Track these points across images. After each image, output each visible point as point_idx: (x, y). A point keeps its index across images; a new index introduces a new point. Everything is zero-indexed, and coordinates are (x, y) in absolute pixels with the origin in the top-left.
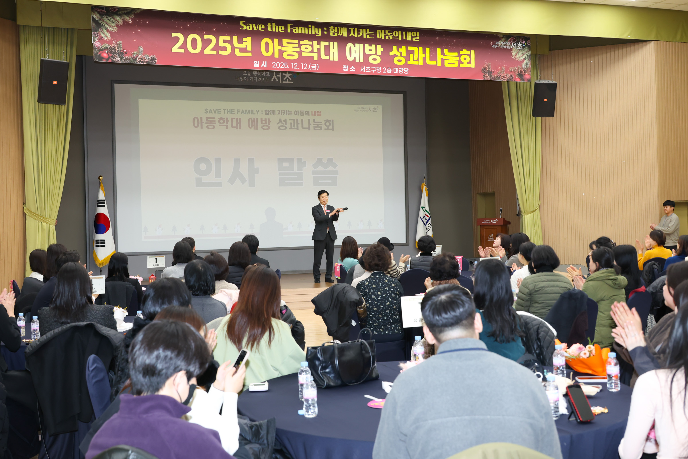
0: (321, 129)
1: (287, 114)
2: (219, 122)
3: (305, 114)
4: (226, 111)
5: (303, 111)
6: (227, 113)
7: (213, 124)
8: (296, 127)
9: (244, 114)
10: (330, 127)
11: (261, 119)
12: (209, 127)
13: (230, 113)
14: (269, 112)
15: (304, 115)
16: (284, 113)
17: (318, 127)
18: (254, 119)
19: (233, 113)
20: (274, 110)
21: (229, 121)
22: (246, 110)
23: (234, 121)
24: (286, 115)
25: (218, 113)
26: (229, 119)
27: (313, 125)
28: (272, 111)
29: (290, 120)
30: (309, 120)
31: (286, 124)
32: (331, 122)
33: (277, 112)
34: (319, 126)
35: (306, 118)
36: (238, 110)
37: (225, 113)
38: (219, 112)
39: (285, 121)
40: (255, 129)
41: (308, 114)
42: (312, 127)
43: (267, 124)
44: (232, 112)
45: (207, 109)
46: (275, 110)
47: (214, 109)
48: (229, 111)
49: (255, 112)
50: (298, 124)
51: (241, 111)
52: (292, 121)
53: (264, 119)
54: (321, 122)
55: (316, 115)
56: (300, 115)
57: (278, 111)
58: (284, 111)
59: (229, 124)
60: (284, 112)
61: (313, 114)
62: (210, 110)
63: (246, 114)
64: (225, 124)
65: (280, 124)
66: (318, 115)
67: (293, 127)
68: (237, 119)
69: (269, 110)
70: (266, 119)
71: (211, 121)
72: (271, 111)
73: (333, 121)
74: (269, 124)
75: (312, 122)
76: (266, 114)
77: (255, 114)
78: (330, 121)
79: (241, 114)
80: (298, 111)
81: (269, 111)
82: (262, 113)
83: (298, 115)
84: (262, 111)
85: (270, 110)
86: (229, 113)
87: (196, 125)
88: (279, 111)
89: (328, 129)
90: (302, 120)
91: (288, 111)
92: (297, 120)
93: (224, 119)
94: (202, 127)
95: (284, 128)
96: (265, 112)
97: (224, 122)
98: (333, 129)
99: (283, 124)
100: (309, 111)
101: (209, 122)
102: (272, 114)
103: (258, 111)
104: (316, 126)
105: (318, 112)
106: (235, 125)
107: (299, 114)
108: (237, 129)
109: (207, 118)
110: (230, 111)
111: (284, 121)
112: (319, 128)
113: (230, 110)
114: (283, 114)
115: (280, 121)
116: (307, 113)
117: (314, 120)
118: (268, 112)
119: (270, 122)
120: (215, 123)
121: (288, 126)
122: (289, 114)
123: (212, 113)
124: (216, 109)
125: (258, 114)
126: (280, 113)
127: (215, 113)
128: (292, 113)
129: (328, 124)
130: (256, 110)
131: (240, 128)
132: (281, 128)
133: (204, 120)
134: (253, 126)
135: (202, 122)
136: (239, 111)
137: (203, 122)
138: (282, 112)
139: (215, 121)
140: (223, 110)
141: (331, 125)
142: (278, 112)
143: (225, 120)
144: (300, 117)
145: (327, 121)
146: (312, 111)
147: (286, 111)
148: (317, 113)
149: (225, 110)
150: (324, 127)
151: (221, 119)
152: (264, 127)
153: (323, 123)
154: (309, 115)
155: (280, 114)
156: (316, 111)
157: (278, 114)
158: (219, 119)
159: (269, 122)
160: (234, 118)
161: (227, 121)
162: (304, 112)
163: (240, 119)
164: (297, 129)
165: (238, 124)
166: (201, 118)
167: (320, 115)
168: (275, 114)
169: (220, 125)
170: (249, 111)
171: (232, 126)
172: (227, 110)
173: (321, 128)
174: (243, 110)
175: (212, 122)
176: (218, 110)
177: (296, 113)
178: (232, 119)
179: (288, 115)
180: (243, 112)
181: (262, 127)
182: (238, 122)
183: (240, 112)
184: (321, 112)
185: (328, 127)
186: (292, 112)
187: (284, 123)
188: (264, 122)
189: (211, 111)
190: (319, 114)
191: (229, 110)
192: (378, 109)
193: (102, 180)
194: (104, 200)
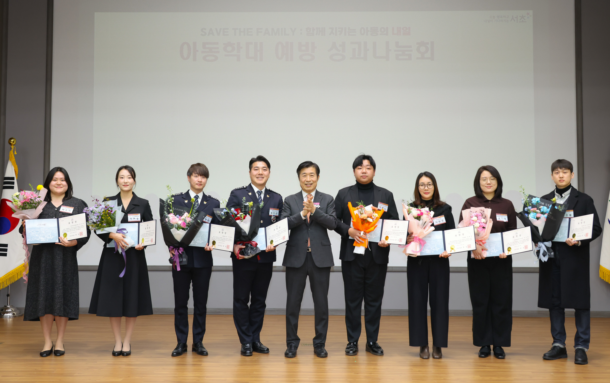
0: (410, 59)
1: (347, 34)
2: (225, 49)
3: (380, 33)
4: (238, 31)
5: (377, 27)
6: (240, 35)
9: (269, 35)
10: (428, 55)
11: (300, 44)
12: (208, 58)
13: (245, 35)
14: (313, 31)
15: (377, 35)
16: (341, 32)
17: (403, 54)
18: (287, 43)
19: (249, 34)
20: (322, 28)
21: (242, 48)
22: (273, 29)
23: (252, 47)
24: (345, 35)
25: (224, 35)
26: (243, 45)
27: (395, 51)
28: (320, 28)
29: (352, 43)
30: (387, 43)
31: (344, 50)
32: (429, 46)
33: (328, 31)
34: (406, 53)
35: (381, 40)
37: (235, 35)
38: (225, 33)
39: (343, 45)
40: (287, 60)
42: (392, 55)
43: (310, 52)
44: (248, 32)
45: (205, 29)
46: (325, 28)
47: (216, 29)
48: (242, 32)
49: (288, 31)
50: (366, 50)
51: (263, 31)
52: (356, 46)
53: (303, 43)
54: (410, 47)
55: (400, 35)
56: (371, 35)
57: (330, 28)
59: (243, 52)
60: (341, 29)
61: (396, 32)
62: (211, 29)
63: (272, 35)
64: (235, 53)
65: (334, 51)
66: (404, 34)
67: (356, 56)
68: (256, 44)
69: (313, 28)
70: (307, 43)
71: (211, 49)
72: (317, 28)
73: (433, 43)
74: (313, 51)
75: (392, 47)
76: (308, 35)
77: (288, 35)
78: (428, 43)
79: (264, 35)
80: (367, 28)
81: (315, 30)
82: (301, 34)
83: (367, 35)
84: (301, 30)
85: (315, 28)
86: (242, 34)
87: (185, 55)
88: (332, 29)
89: (423, 58)
90: (375, 44)
91: (349, 28)
92: (366, 43)
93: (234, 44)
94: (195, 59)
95: (340, 57)
98: (432, 58)
99: (339, 51)
100: (387, 28)
101: (208, 50)
103: (293, 29)
104: (400, 53)
105: (405, 29)
107: (369, 33)
108: (256, 60)
109: (204, 44)
110: (244, 32)
111: (340, 46)
112: (407, 57)
113: (244, 29)
114: (338, 33)
115: (334, 45)
116: (384, 32)
118: (311, 32)
119: (316, 48)
121: (348, 53)
122: (351, 34)
123: (213, 35)
124: (220, 29)
125: (293, 35)
126: (334, 32)
127: (218, 34)
128: (355, 32)
129: (423, 49)
130: (291, 29)
131: (261, 60)
132: (335, 57)
133: (199, 47)
134: (285, 56)
135: (195, 51)
136: (259, 30)
137: (198, 51)
138: (338, 30)
139: (218, 48)
140: (233, 29)
141: (429, 51)
144: (369, 39)
145: (422, 44)
146: (393, 28)
147: (346, 28)
148: (402, 31)
149: (235, 29)
150: (415, 54)
151: (229, 44)
152: (304, 57)
153: (415, 47)
154: (387, 34)
155: (334, 34)
156: (400, 27)
157: (330, 34)
158: (224, 44)
159: (314, 47)
160: (251, 43)
161: (239, 48)
162: (379, 30)
163: (261, 44)
165: (259, 53)
166: (195, 43)
167: (409, 34)
169: (226, 55)
171: (248, 56)
172: (240, 29)
173: (410, 56)
174: (267, 29)
175: (214, 50)
176: (224, 29)
177: (363, 32)
178: (248, 44)
179: (349, 35)
180: (267, 32)
181: (301, 58)
182: (259, 49)
183: (261, 32)
185: (423, 54)
187: (340, 48)
189: (211, 32)
191: (242, 30)
192: (528, 18)
193: (14, 145)
194: (13, 178)
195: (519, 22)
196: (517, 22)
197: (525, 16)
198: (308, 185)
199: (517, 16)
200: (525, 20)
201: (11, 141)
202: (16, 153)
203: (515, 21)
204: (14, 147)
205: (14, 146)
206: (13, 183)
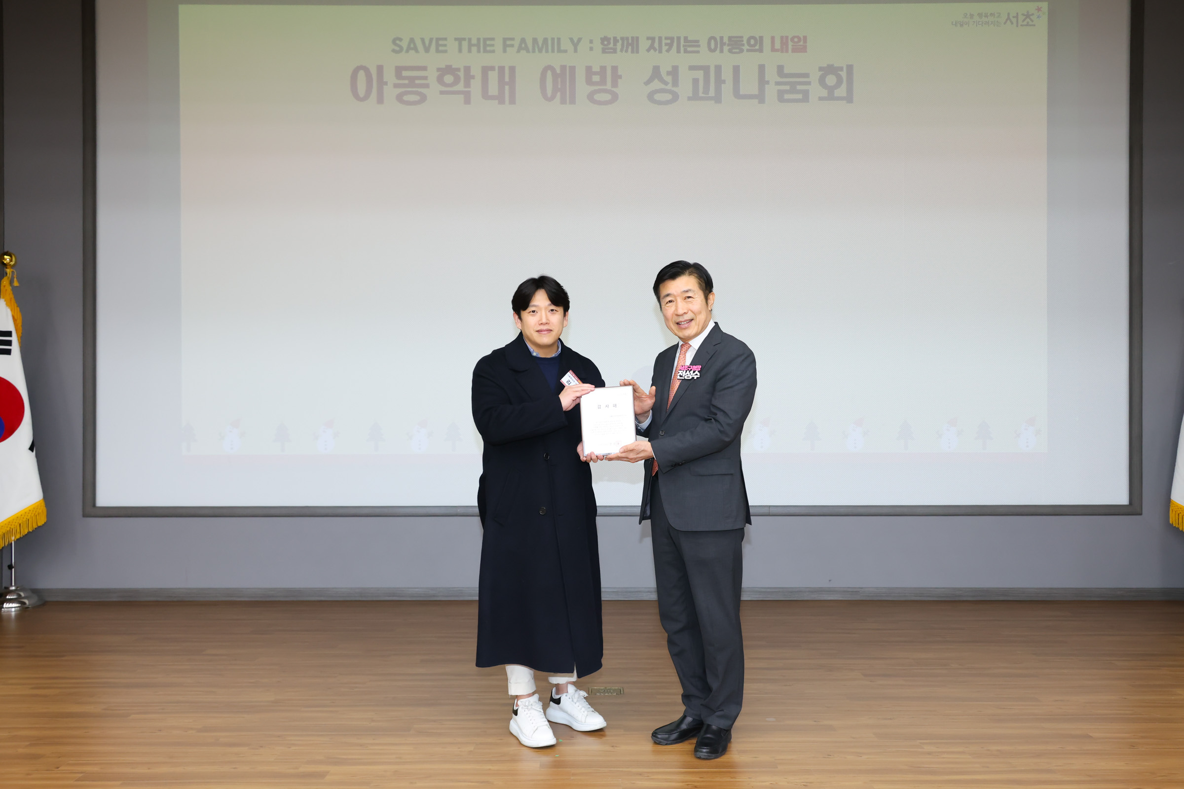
0: (806, 98)
1: (682, 49)
2: (440, 80)
3: (746, 47)
4: (465, 44)
5: (742, 37)
6: (470, 51)
7: (420, 90)
8: (712, 93)
9: (528, 51)
10: (841, 92)
11: (589, 69)
12: (406, 98)
13: (479, 51)
14: (615, 44)
15: (742, 51)
16: (670, 46)
17: (793, 91)
18: (563, 68)
19: (488, 48)
20: (633, 38)
21: (473, 77)
22: (535, 41)
23: (493, 76)
24: (678, 51)
25: (438, 51)
26: (476, 71)
27: (777, 83)
28: (627, 39)
29: (692, 68)
30: (762, 68)
31: (675, 83)
32: (844, 74)
33: (644, 44)
34: (799, 87)
35: (748, 61)
36: (505, 40)
37: (460, 51)
38: (441, 48)
39: (674, 72)
40: (563, 102)
41: (757, 47)
42: (771, 91)
43: (609, 86)
44: (485, 45)
45: (401, 40)
46: (637, 38)
47: (423, 40)
48: (474, 45)
49: (566, 45)
50: (719, 81)
51: (516, 43)
52: (700, 74)
53: (596, 69)
54: (806, 75)
55: (787, 51)
56: (730, 51)
57: (648, 38)
58: (672, 39)
59: (476, 86)
60: (669, 41)
61: (778, 45)
62: (412, 40)
63: (534, 51)
64: (460, 87)
65: (656, 85)
66: (794, 51)
67: (701, 94)
68: (502, 69)
69: (615, 38)
70: (603, 69)
71: (412, 79)
72: (622, 39)
73: (850, 68)
74: (615, 84)
75: (771, 75)
76: (604, 51)
77: (566, 51)
78: (841, 69)
79: (518, 51)
80: (722, 38)
81: (618, 41)
82: (591, 49)
83: (722, 51)
84: (591, 42)
85: (619, 38)
86: (474, 49)
87: (362, 91)
88: (653, 39)
89: (831, 97)
90: (736, 70)
91: (686, 38)
92: (718, 68)
93: (458, 70)
94: (380, 100)
95: (669, 97)
96: (602, 43)
97: (457, 80)
98: (849, 99)
99: (666, 83)
100: (761, 38)
101: (406, 82)
102: (626, 51)
103: (575, 40)
104: (787, 87)
105: (796, 40)
106: (493, 90)
107: (726, 48)
108: (502, 101)
109: (399, 70)
110: (478, 45)
111: (668, 73)
112: (800, 96)
113: (479, 40)
114: (665, 48)
115: (656, 73)
116: (755, 45)
117: (780, 69)
118: (611, 45)
119: (620, 77)
120: (427, 86)
121: (685, 88)
122: (689, 49)
123: (417, 51)
124: (431, 40)
125: (576, 51)
126: (656, 45)
127: (427, 50)
128: (699, 46)
129: (831, 80)
130: (571, 39)
131: (513, 101)
132: (657, 97)
133: (389, 76)
134: (559, 94)
135: (382, 83)
136: (508, 42)
137: (386, 83)
138: (664, 42)
139: (425, 78)
140: (456, 39)
141: (844, 85)
142: (650, 42)
143: (461, 74)
144: (726, 60)
145: (830, 70)
146: (773, 38)
147: (679, 38)
148: (790, 44)
149: (460, 40)
150: (816, 90)
151: (449, 70)
152: (597, 97)
153: (815, 76)
154: (761, 50)
155: (655, 50)
156: (787, 37)
157: (648, 50)
158: (439, 70)
159: (616, 77)
160: (492, 68)
161: (469, 77)
162: (745, 42)
163: (512, 69)
164: (718, 99)
165: (507, 87)
166: (380, 69)
167: (804, 49)
168: (636, 50)
169: (442, 93)
170: (545, 40)
171: (486, 95)
172: (470, 40)
173: (806, 94)
174: (523, 40)
175: (417, 82)
176: (438, 39)
177: (713, 46)
178: (486, 70)
179: (686, 51)
180: (523, 46)
181: (591, 97)
182: (507, 79)
183: (512, 46)
184: (805, 38)
185: (831, 89)
186: (697, 41)
187: (669, 79)
188: (596, 78)
189: (412, 46)
190: (800, 45)
191: (474, 41)
192: (1039, 17)
193: (13, 267)
194: (9, 334)
195: (1021, 25)
196: (1017, 26)
197: (1033, 14)
198: (683, 323)
199: (1017, 14)
200: (1032, 21)
201: (4, 259)
202: (16, 284)
203: (1012, 23)
204: (13, 272)
205: (12, 270)
206: (9, 343)
